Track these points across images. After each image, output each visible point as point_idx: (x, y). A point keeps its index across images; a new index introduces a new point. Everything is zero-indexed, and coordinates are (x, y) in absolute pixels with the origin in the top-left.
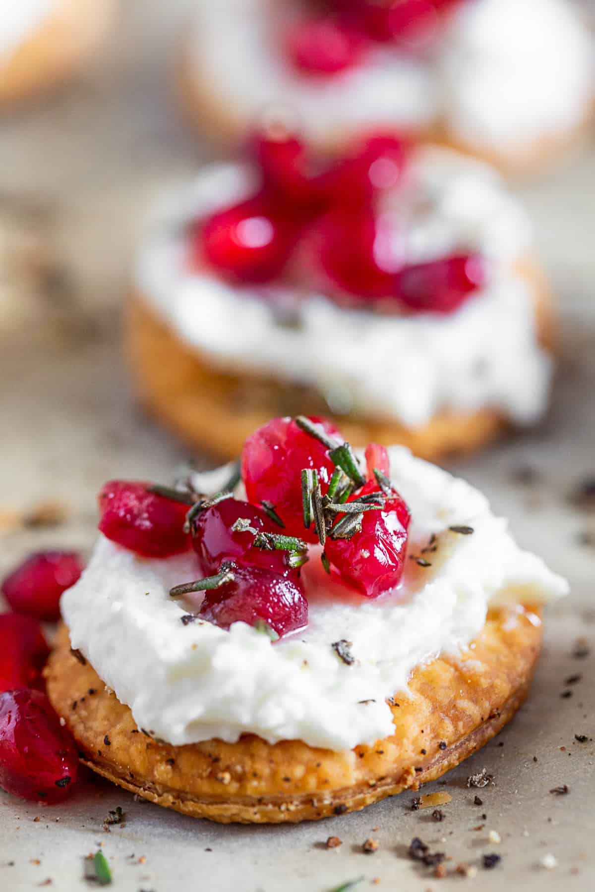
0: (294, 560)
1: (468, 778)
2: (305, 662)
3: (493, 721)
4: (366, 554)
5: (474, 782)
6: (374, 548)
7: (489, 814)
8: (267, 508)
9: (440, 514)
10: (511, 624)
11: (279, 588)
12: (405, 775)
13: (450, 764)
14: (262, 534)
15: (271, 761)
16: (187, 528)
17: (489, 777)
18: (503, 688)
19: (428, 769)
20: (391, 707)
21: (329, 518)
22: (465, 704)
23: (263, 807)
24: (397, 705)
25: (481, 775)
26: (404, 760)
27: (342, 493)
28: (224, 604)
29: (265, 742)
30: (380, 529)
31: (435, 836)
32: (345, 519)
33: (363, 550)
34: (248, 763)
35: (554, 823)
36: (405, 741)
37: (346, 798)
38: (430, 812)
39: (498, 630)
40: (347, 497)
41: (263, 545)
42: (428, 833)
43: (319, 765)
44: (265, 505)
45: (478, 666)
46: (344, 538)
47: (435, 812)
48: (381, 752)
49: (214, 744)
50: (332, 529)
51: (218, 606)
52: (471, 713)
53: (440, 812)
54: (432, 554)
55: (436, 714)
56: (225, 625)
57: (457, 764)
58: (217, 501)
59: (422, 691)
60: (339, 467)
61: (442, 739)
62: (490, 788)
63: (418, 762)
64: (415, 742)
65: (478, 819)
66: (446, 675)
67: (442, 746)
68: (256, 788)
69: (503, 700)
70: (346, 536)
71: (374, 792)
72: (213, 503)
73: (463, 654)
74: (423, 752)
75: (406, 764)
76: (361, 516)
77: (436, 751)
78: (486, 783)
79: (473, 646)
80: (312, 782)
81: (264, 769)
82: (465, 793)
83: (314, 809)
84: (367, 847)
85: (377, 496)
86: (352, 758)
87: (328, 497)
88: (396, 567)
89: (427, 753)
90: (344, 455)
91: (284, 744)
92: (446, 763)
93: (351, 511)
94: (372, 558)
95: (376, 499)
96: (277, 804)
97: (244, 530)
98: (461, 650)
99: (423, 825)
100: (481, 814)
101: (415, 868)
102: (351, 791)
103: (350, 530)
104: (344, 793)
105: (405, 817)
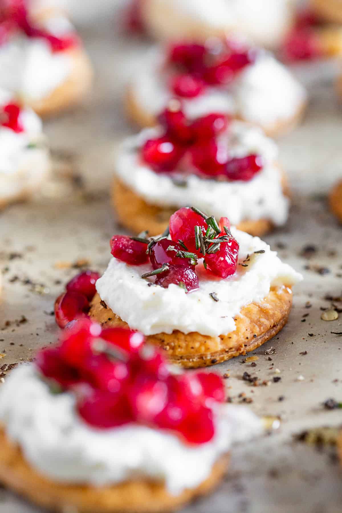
0: (192, 262)
1: (265, 351)
2: (199, 300)
3: (274, 328)
4: (222, 259)
5: (268, 352)
6: (225, 256)
7: (275, 364)
8: (181, 243)
9: (250, 249)
10: (280, 292)
11: (187, 272)
12: (240, 348)
13: (258, 344)
14: (180, 251)
15: (186, 341)
16: (148, 251)
17: (274, 350)
18: (279, 315)
19: (249, 345)
20: (234, 320)
21: (207, 245)
22: (263, 320)
23: (182, 360)
24: (236, 320)
25: (271, 349)
26: (240, 341)
27: (211, 236)
28: (165, 278)
29: (183, 333)
30: (228, 249)
31: (253, 372)
32: (213, 246)
33: (221, 257)
34: (176, 341)
35: (302, 365)
36: (240, 334)
37: (216, 356)
38: (250, 363)
39: (276, 294)
40: (213, 238)
41: (180, 256)
42: (250, 371)
43: (205, 342)
44: (180, 241)
45: (268, 306)
46: (213, 253)
47: (253, 363)
48: (230, 338)
49: (162, 335)
50: (207, 250)
51: (162, 279)
52: (266, 324)
53: (255, 363)
54: (248, 262)
55: (252, 324)
56: (166, 287)
57: (261, 345)
58: (161, 239)
59: (246, 315)
60: (210, 225)
61: (255, 333)
62: (274, 354)
63: (245, 343)
64: (244, 334)
65: (270, 365)
66: (256, 309)
67: (255, 336)
68: (180, 352)
69: (278, 320)
70: (214, 252)
71: (228, 355)
72: (159, 240)
73: (262, 302)
74: (247, 338)
75: (240, 342)
76: (219, 245)
77: (252, 338)
78: (273, 352)
79: (265, 300)
80: (203, 349)
81: (184, 344)
82: (264, 356)
83: (203, 361)
84: (226, 376)
85: (226, 237)
86: (219, 339)
87: (206, 236)
88: (234, 265)
89: (249, 338)
90: (212, 221)
91: (191, 334)
92: (256, 343)
93: (216, 242)
94: (225, 261)
95: (225, 238)
96: (188, 359)
97: (172, 250)
98: (261, 300)
99: (248, 368)
100: (271, 364)
101: (246, 383)
102: (218, 354)
103: (215, 250)
104: (216, 355)
105: (240, 366)
